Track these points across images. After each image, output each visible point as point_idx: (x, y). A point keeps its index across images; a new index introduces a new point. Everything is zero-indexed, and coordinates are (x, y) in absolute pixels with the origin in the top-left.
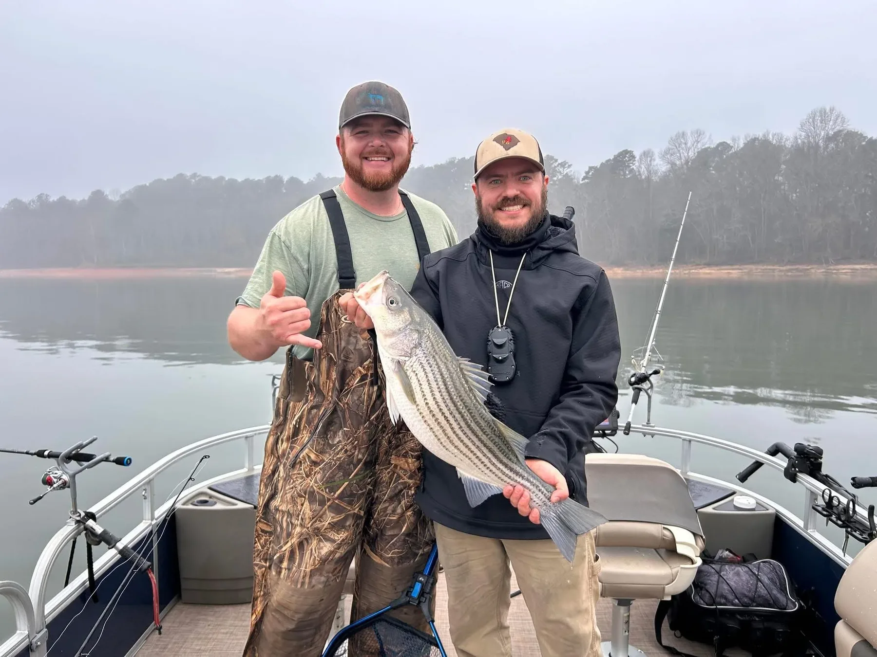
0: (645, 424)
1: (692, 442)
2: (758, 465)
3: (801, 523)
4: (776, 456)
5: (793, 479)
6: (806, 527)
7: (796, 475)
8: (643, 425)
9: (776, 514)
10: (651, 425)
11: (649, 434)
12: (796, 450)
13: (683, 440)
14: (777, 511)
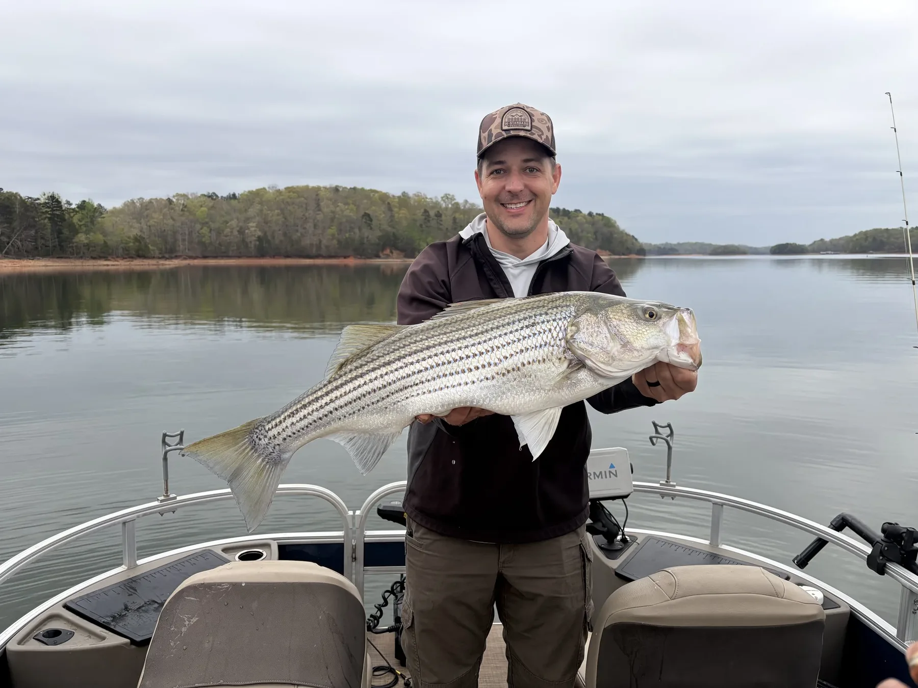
0: (664, 482)
1: (724, 506)
2: (821, 543)
3: (893, 631)
4: (843, 531)
5: (881, 570)
6: (901, 635)
7: (885, 565)
8: (661, 484)
9: (851, 611)
10: (671, 483)
11: (668, 495)
12: (883, 531)
13: (713, 504)
14: (851, 607)
